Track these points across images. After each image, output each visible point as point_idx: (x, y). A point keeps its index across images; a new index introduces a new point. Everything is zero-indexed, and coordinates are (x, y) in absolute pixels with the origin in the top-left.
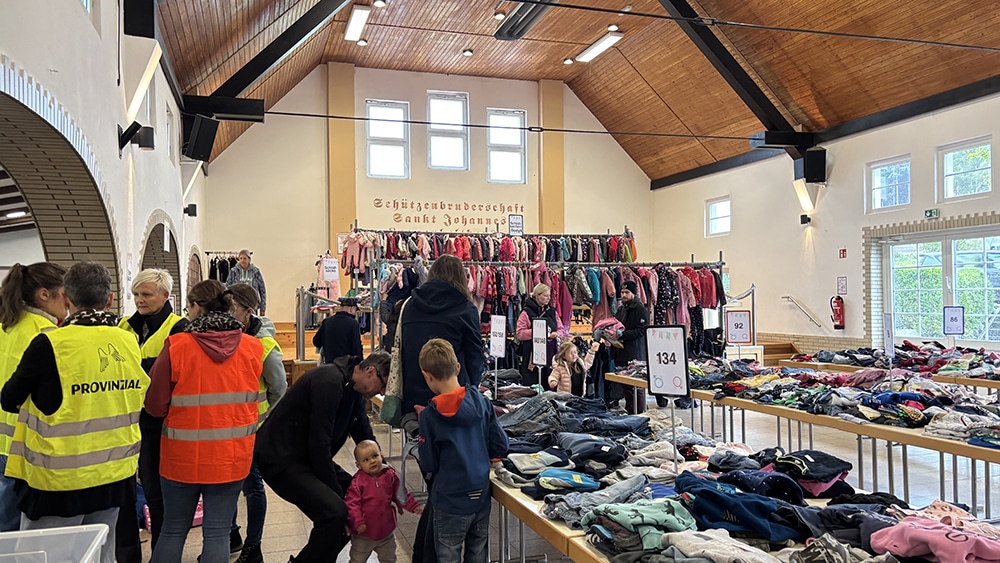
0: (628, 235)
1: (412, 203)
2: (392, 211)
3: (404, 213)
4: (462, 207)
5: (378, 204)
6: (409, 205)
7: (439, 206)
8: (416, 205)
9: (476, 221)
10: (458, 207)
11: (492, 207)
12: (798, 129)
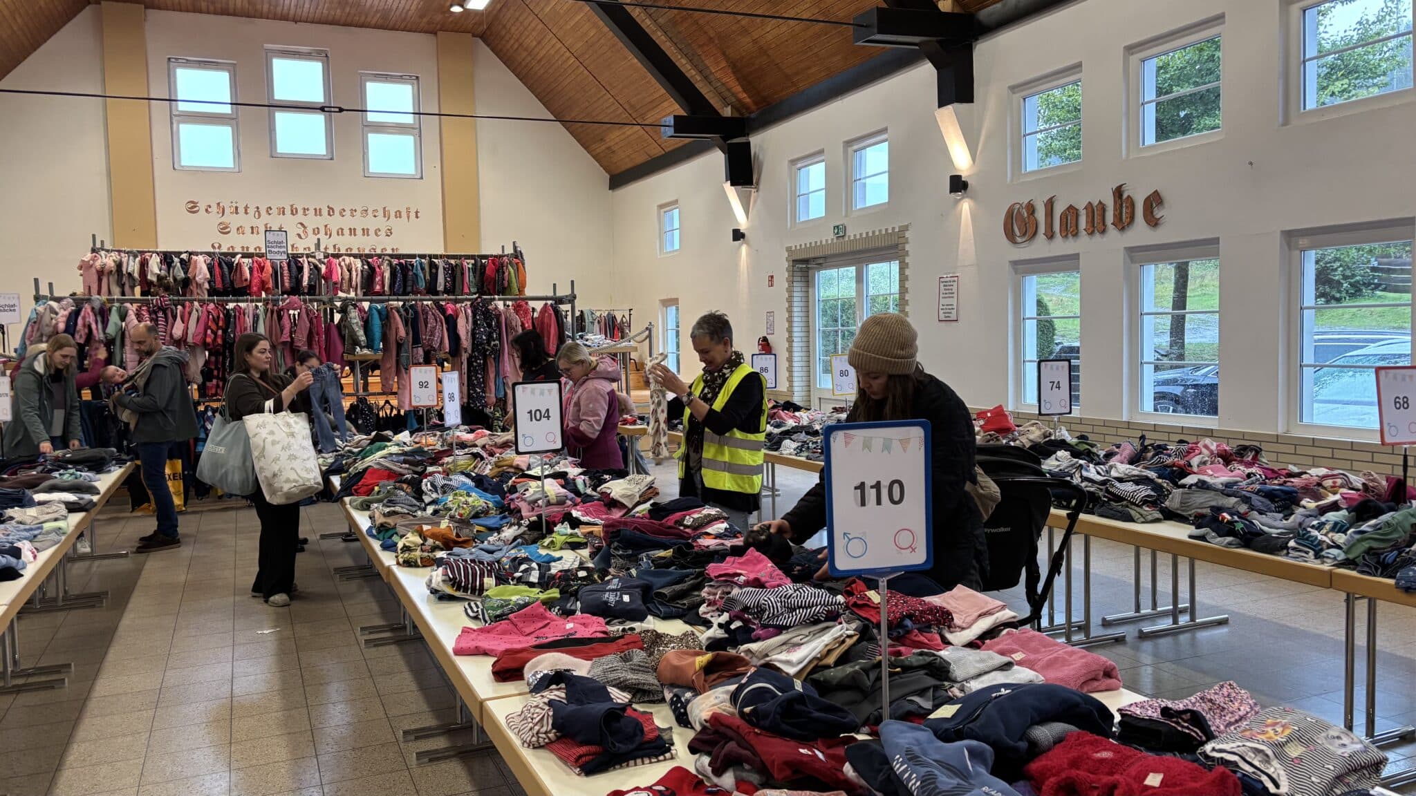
0: (517, 255)
1: (246, 208)
2: (215, 219)
3: (234, 221)
4: (325, 212)
5: (193, 208)
6: (241, 210)
7: (288, 211)
8: (251, 211)
9: (346, 232)
10: (318, 212)
11: (370, 212)
12: (727, 112)
